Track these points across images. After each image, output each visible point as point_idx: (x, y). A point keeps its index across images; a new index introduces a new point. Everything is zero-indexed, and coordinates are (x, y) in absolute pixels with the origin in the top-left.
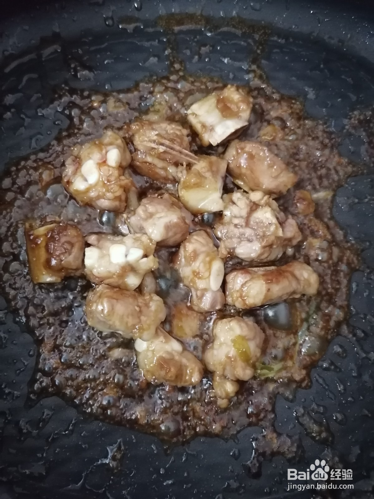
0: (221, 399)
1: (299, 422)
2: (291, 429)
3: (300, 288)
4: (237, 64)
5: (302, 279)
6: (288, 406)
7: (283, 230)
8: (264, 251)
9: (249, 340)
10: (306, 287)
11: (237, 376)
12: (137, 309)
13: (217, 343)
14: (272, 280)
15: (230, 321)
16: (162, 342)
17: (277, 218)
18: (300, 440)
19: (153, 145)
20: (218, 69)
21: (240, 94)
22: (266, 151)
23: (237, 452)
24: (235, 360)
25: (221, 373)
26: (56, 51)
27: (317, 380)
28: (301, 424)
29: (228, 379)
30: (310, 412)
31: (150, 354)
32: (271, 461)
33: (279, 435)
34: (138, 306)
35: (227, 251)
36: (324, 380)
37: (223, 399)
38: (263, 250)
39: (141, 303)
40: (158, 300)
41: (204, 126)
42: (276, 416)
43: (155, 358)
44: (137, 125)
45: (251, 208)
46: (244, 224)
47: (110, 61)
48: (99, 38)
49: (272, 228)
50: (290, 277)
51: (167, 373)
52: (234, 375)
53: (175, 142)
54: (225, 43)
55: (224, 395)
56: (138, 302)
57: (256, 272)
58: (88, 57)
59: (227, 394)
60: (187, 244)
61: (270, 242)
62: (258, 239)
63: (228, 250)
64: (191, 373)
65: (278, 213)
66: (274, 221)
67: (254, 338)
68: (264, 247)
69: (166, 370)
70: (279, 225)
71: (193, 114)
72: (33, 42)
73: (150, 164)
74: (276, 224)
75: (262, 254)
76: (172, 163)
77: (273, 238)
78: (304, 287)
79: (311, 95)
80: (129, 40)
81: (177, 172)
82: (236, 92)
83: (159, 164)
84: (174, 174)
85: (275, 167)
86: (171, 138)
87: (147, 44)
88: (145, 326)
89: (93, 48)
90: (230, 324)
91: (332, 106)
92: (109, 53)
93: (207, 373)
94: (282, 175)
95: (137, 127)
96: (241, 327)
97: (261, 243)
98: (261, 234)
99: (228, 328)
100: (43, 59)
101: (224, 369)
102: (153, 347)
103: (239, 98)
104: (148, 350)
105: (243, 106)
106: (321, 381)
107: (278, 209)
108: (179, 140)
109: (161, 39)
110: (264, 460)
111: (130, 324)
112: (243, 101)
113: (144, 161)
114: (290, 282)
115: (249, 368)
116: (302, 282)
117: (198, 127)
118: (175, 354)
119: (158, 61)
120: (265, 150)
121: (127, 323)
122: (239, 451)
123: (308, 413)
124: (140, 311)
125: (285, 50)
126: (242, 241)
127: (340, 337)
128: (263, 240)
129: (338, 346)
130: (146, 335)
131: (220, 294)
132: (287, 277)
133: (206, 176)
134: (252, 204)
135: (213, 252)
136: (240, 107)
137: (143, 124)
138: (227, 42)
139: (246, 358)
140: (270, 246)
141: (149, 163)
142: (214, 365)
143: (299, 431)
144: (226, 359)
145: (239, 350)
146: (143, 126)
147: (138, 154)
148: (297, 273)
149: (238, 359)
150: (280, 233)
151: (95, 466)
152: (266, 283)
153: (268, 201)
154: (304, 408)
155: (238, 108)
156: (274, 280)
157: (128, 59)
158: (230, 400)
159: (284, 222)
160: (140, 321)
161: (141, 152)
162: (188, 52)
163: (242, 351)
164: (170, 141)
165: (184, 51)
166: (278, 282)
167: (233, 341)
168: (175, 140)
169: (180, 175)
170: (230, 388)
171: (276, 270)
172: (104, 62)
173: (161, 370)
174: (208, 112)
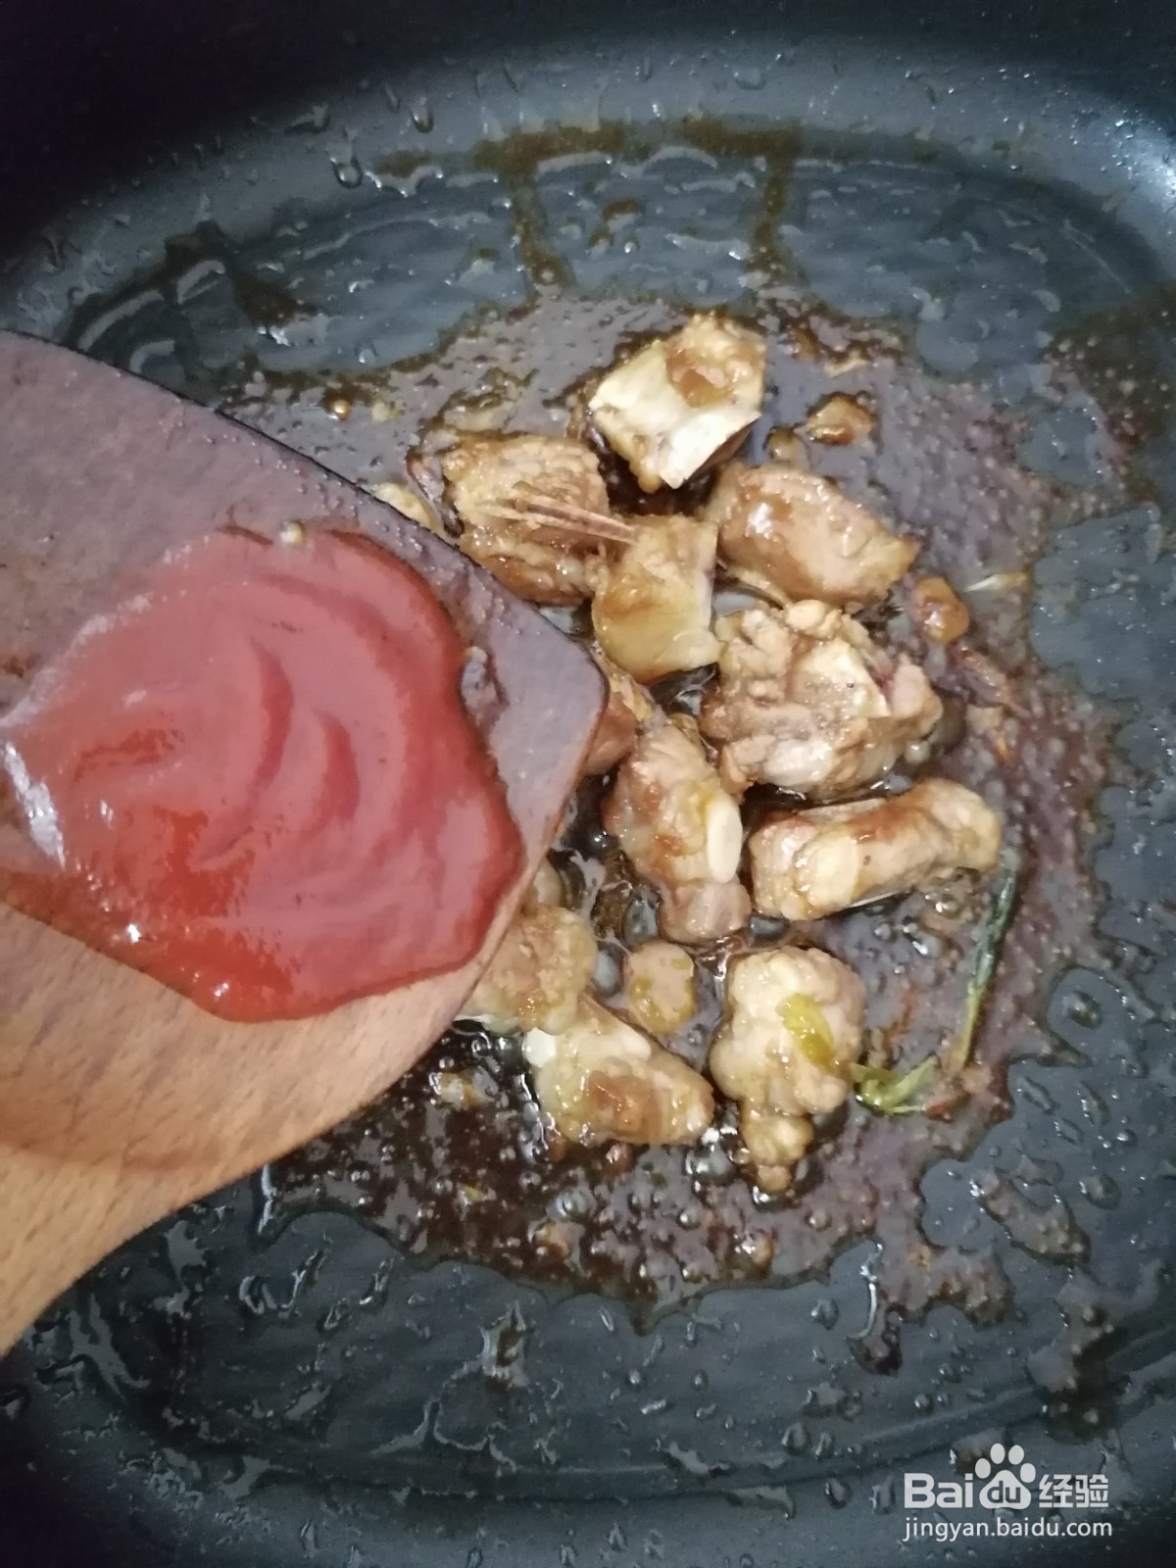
0: (767, 1168)
1: (988, 1212)
2: (970, 1231)
3: (952, 852)
4: (713, 247)
5: (955, 826)
6: (953, 1171)
7: (889, 699)
8: (843, 762)
9: (823, 1003)
10: (967, 846)
11: (801, 1103)
12: (526, 951)
13: (739, 1021)
14: (872, 832)
15: (769, 960)
16: (595, 1032)
17: (870, 669)
18: (997, 1258)
19: (510, 514)
20: (664, 269)
21: (728, 335)
22: (820, 488)
23: (828, 1309)
24: (793, 1062)
25: (761, 1099)
26: (213, 275)
27: (1027, 1096)
28: (996, 1217)
29: (781, 1112)
30: (1017, 1182)
31: (566, 1070)
32: (922, 1321)
33: (937, 1249)
34: (527, 944)
35: (744, 772)
36: (1044, 1091)
37: (772, 1166)
38: (838, 761)
39: (533, 934)
40: (573, 924)
41: (641, 438)
42: (923, 1200)
43: (583, 1080)
44: (460, 457)
45: (795, 649)
46: (780, 695)
47: (364, 284)
48: (324, 222)
49: (859, 698)
50: (924, 824)
51: (617, 1114)
52: (793, 1101)
53: (568, 498)
54: (675, 191)
55: (773, 1155)
56: (524, 933)
57: (830, 819)
58: (302, 279)
59: (782, 1152)
60: (636, 765)
61: (856, 736)
62: (824, 732)
63: (744, 769)
64: (683, 1108)
65: (872, 653)
66: (862, 676)
67: (838, 997)
68: (842, 751)
69: (615, 1107)
70: (875, 688)
71: (608, 408)
72: (146, 254)
73: (508, 558)
74: (866, 687)
75: (837, 771)
76: (567, 551)
77: (861, 725)
78: (961, 847)
79: (932, 310)
80: (408, 218)
81: (584, 574)
82: (717, 334)
83: (534, 555)
84: (577, 580)
85: (849, 529)
86: (555, 489)
87: (459, 222)
88: (552, 995)
89: (311, 254)
90: (769, 968)
91: (993, 333)
92: (357, 261)
93: (723, 1104)
94: (869, 549)
95: (461, 463)
96: (800, 973)
97: (831, 743)
98: (831, 716)
99: (766, 979)
100: (181, 300)
101: (766, 1089)
102: (573, 1048)
103: (726, 349)
104: (558, 1061)
105: (741, 370)
106: (1037, 1095)
107: (869, 642)
108: (576, 491)
109: (495, 203)
110: (905, 1321)
111: (512, 994)
112: (738, 357)
113: (492, 552)
114: (923, 836)
115: (830, 1078)
116: (955, 834)
117: (626, 442)
118: (634, 1063)
119: (495, 268)
120: (816, 487)
121: (504, 991)
122: (834, 1304)
123: (1013, 1187)
124: (534, 957)
125: (842, 189)
126: (780, 740)
127: (1077, 972)
128: (837, 733)
129: (1074, 996)
130: (553, 1019)
131: (737, 891)
132: (915, 825)
133: (661, 576)
134: (795, 637)
135: (706, 779)
136: (733, 372)
137: (475, 453)
138: (681, 189)
139: (820, 1051)
140: (859, 746)
141: (505, 556)
142: (739, 1080)
143: (991, 1237)
144: (768, 1060)
145: (798, 1031)
146: (475, 458)
147: (472, 539)
148: (940, 811)
149: (801, 1057)
150: (881, 708)
151: (453, 1381)
152: (860, 842)
153: (838, 625)
154: (999, 1172)
155: (728, 375)
156: (878, 832)
157: (411, 273)
158: (792, 1168)
159: (890, 677)
160: (537, 982)
161: (480, 533)
162: (575, 231)
163: (809, 1034)
164: (555, 497)
165: (563, 230)
166: (889, 837)
167: (783, 1011)
168: (566, 491)
169: (592, 580)
170: (789, 1137)
171: (882, 807)
172: (347, 287)
173: (602, 1108)
174: (645, 397)
